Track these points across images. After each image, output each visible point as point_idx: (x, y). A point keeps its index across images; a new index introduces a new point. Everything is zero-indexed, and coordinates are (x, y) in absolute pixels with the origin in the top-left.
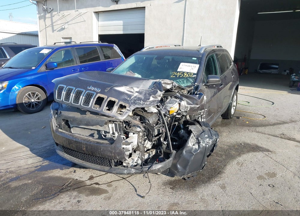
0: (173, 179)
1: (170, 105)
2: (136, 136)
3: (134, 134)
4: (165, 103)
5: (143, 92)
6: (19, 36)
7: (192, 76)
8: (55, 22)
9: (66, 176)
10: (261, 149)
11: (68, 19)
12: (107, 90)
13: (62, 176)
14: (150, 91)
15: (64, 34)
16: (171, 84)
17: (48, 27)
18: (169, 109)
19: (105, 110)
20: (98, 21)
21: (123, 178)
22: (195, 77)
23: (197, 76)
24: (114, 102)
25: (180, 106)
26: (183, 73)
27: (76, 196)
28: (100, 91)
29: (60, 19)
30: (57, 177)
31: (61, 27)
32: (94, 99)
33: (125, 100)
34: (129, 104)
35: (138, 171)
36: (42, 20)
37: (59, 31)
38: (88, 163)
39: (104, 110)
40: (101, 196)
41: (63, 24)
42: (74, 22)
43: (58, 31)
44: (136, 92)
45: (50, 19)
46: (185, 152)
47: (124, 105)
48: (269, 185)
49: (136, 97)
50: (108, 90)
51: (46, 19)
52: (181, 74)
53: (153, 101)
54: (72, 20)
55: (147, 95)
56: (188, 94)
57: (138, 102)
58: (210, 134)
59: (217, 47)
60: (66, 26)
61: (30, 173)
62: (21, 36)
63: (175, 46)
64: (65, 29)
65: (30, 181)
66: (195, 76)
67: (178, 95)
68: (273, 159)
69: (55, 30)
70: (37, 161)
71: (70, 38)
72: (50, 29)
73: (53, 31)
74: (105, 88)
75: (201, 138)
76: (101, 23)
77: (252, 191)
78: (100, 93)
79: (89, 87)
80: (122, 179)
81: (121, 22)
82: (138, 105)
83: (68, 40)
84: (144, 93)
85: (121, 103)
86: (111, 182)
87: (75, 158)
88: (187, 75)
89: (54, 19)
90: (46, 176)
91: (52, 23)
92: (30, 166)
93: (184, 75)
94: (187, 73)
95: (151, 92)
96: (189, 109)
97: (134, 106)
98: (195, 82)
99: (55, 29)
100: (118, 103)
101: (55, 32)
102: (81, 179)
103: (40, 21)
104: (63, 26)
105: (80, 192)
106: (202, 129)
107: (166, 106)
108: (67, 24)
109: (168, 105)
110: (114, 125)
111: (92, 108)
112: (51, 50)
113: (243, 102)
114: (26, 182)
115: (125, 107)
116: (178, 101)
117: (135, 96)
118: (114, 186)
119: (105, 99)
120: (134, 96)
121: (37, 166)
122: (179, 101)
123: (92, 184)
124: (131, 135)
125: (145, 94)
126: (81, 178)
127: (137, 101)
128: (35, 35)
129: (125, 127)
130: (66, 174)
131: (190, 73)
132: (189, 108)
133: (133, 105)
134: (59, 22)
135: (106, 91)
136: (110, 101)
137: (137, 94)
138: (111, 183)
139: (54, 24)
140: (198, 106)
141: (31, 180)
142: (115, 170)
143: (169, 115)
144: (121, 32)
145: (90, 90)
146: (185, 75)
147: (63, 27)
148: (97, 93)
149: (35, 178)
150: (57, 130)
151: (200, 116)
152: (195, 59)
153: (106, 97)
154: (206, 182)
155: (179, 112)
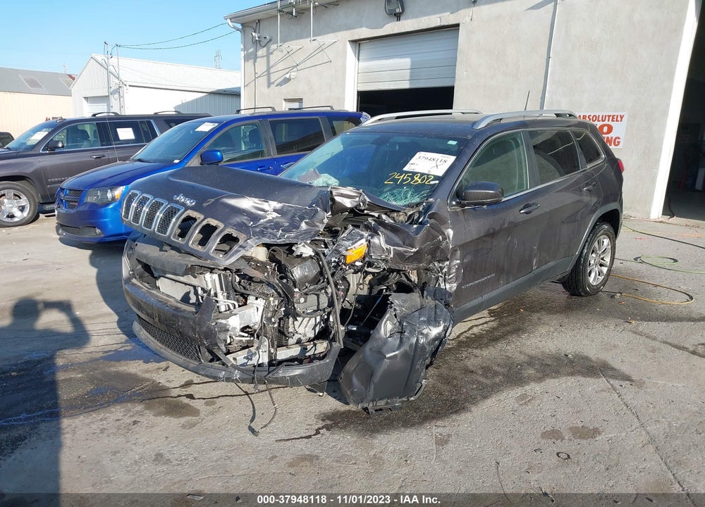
0: (347, 408)
1: (347, 243)
2: (261, 303)
3: (257, 299)
4: (339, 238)
5: (290, 211)
6: (213, 96)
7: (429, 182)
8: (273, 66)
9: (147, 375)
10: (610, 373)
11: (298, 58)
12: (207, 204)
13: (139, 373)
14: (304, 211)
15: (290, 90)
16: (357, 197)
17: (259, 77)
18: (344, 252)
19: (192, 244)
20: (359, 60)
21: (246, 392)
22: (435, 184)
23: (439, 183)
24: (215, 228)
25: (369, 246)
26: (414, 173)
27: (137, 412)
28: (193, 204)
29: (282, 60)
30: (130, 374)
31: (284, 77)
32: (177, 219)
33: (242, 227)
34: (246, 234)
35: (245, 376)
36: (251, 62)
37: (280, 84)
38: (169, 350)
39: (191, 242)
40: (181, 419)
41: (287, 70)
42: (308, 63)
43: (277, 86)
44: (275, 211)
45: (265, 58)
46: (370, 349)
47: (235, 235)
48: (558, 454)
49: (270, 221)
50: (210, 203)
51: (258, 60)
52: (408, 176)
53: (306, 232)
54: (304, 61)
55: (297, 218)
56: (406, 222)
57: (272, 231)
58: (433, 316)
59: (558, 115)
60: (293, 74)
61: (90, 362)
62: (217, 97)
63: (463, 113)
64: (290, 80)
65: (80, 376)
66: (437, 182)
67: (371, 223)
68: (622, 400)
69: (273, 83)
70: (115, 342)
71: (300, 100)
72: (264, 80)
73: (269, 84)
74: (205, 200)
75: (407, 322)
76: (363, 64)
77: (505, 461)
78: (193, 208)
79: (177, 196)
80: (244, 393)
81: (406, 62)
82: (269, 238)
83: (296, 105)
84: (290, 215)
85: (229, 231)
86: (218, 397)
87: (153, 339)
88: (420, 180)
89: (273, 58)
90: (113, 369)
91: (269, 68)
92: (98, 350)
93: (413, 179)
94: (422, 174)
95: (306, 213)
96: (392, 256)
97: (259, 239)
98: (430, 196)
99: (272, 81)
100: (222, 231)
101: (272, 86)
102: (168, 385)
103: (246, 63)
104: (287, 73)
105: (148, 407)
106: (421, 302)
107: (339, 245)
108: (295, 69)
109: (344, 242)
110: (215, 277)
111: (172, 237)
112: (217, 124)
113: (659, 259)
114: (73, 376)
115: (236, 240)
116: (367, 235)
117: (271, 218)
118: (217, 406)
119: (198, 221)
120: (267, 219)
121: (110, 351)
122: (369, 235)
123: (180, 396)
124: (251, 299)
125: (293, 217)
126: (169, 381)
127: (270, 230)
128: (235, 94)
129: (239, 282)
130: (147, 371)
131: (428, 175)
132: (392, 254)
133: (257, 237)
134: (281, 66)
135: (205, 205)
136: (208, 226)
137: (275, 215)
138: (215, 399)
139: (272, 71)
140: (414, 250)
141: (82, 373)
142: (204, 369)
143: (345, 265)
144: (405, 85)
145: (177, 202)
146: (416, 179)
147: (287, 76)
148: (187, 208)
149: (92, 371)
150: (128, 280)
151: (440, 274)
152: (454, 143)
153: (202, 217)
154: (413, 425)
155: (367, 259)
